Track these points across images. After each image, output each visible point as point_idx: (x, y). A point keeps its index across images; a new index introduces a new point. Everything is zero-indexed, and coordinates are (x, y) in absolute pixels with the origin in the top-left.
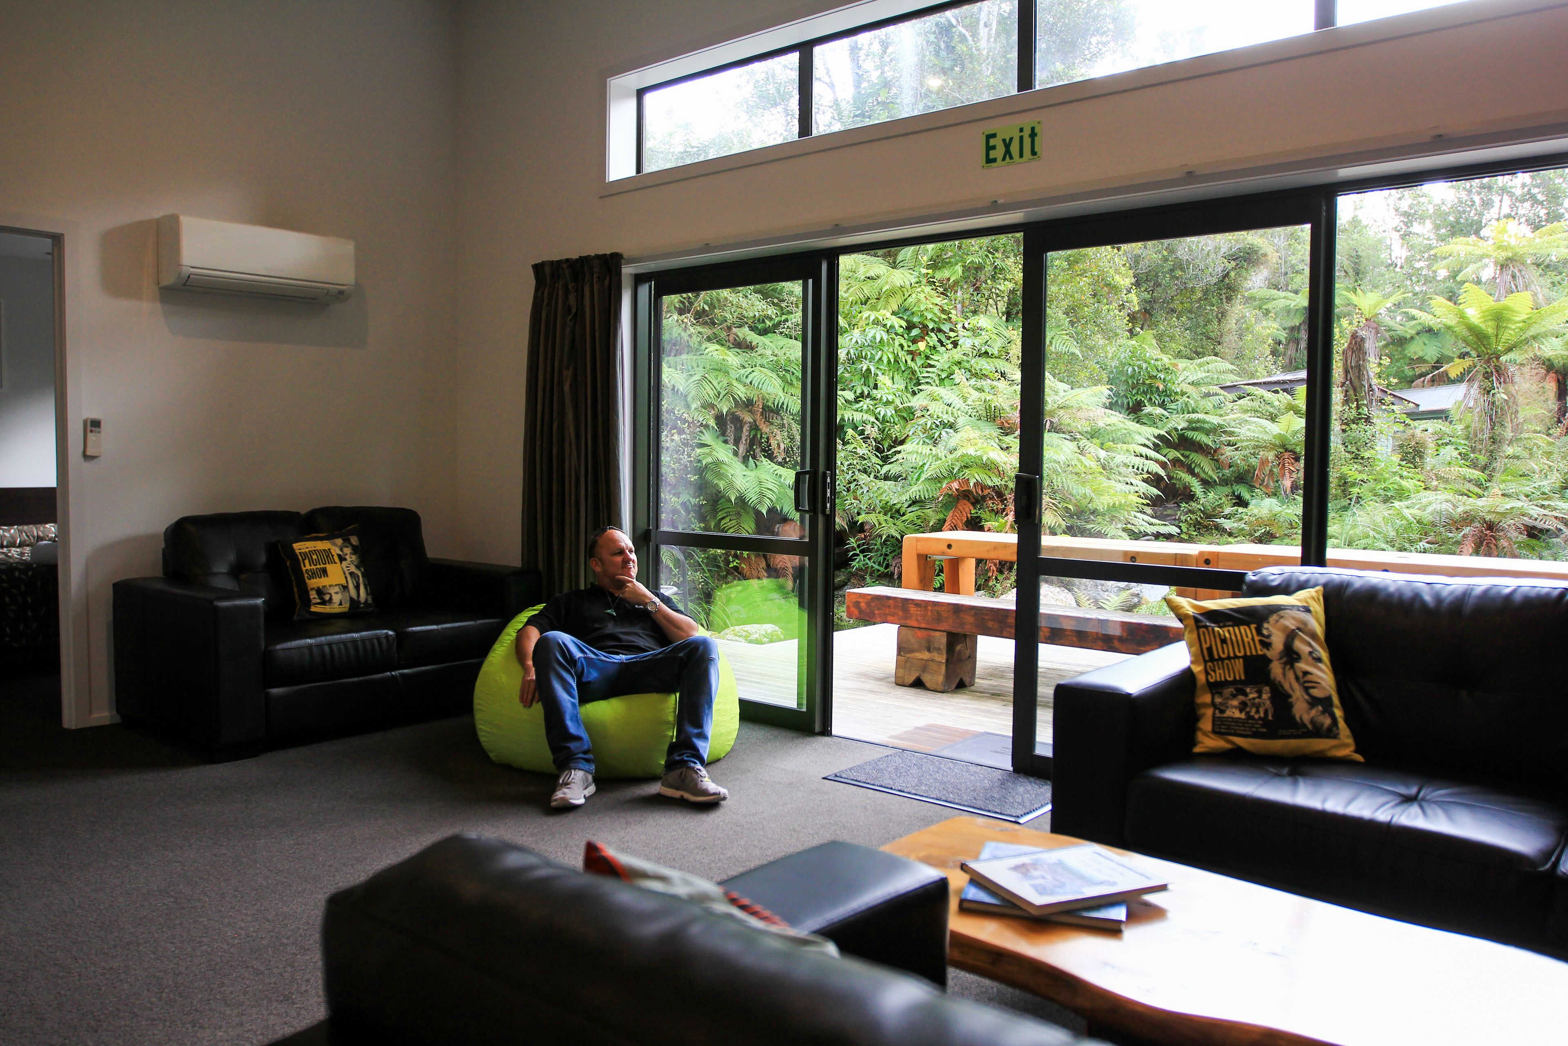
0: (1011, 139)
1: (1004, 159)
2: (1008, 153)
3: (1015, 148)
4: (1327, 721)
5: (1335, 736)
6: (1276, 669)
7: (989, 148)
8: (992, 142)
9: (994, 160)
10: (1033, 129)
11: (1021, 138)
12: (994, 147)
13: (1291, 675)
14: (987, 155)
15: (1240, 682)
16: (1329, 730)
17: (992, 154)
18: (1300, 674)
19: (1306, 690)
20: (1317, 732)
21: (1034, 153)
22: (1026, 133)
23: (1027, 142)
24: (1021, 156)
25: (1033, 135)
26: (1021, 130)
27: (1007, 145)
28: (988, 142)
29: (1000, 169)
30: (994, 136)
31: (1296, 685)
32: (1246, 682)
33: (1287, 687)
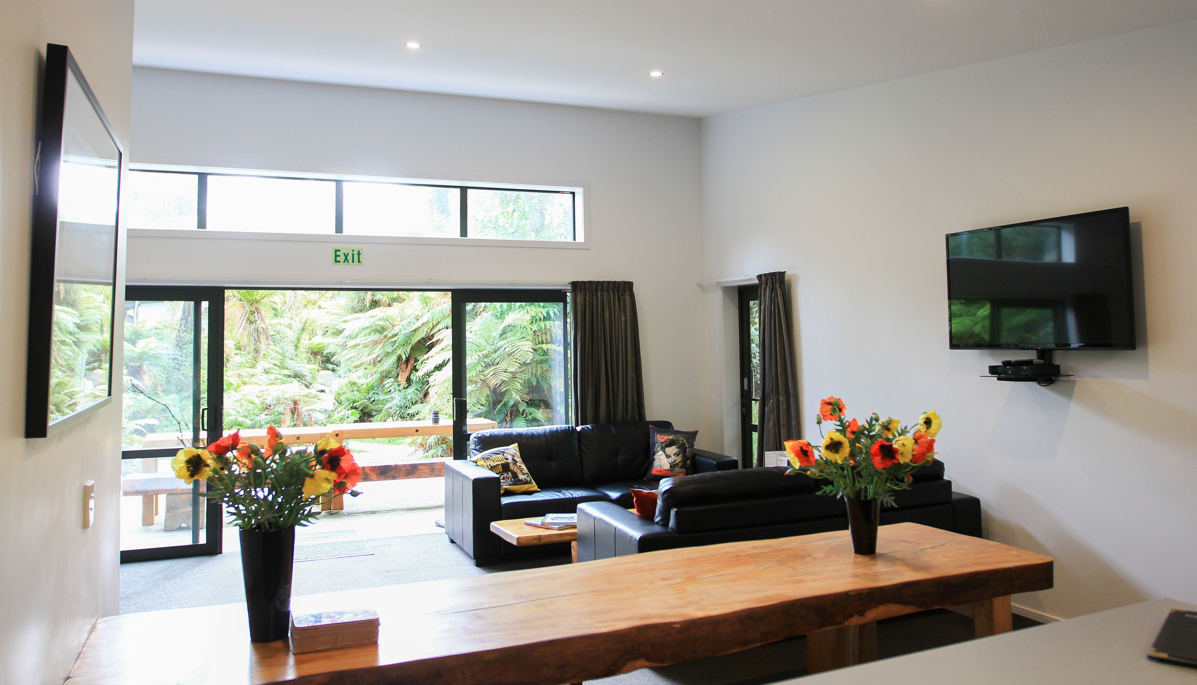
0: (348, 254)
1: (344, 262)
2: (346, 259)
3: (350, 258)
4: (529, 479)
5: (532, 483)
6: (511, 466)
7: (336, 256)
8: (338, 253)
9: (339, 262)
10: (359, 251)
11: (353, 254)
12: (339, 256)
13: (516, 467)
14: (336, 259)
15: (501, 472)
16: (530, 481)
17: (338, 259)
18: (519, 467)
19: (521, 471)
20: (526, 482)
21: (359, 262)
22: (356, 253)
23: (356, 257)
24: (353, 262)
25: (359, 254)
26: (353, 251)
27: (346, 256)
28: (336, 253)
29: (342, 266)
30: (339, 251)
31: (518, 470)
32: (503, 472)
33: (515, 471)
